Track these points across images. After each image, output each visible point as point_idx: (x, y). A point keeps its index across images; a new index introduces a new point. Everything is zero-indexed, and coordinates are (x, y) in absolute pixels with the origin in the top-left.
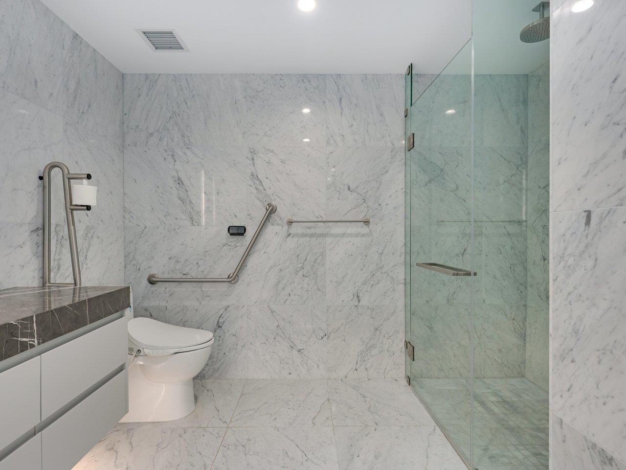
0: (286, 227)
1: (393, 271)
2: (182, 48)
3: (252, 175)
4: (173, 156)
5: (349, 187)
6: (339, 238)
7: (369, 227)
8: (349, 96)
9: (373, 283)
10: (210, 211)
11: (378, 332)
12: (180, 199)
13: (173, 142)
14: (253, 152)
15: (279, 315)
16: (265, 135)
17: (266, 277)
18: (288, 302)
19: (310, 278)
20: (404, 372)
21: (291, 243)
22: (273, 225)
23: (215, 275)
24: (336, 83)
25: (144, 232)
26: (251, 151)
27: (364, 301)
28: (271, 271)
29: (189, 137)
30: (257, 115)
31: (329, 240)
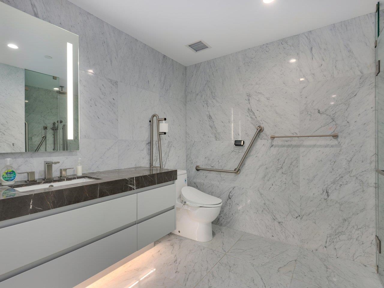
0: (270, 141)
1: (362, 175)
2: (208, 47)
3: (249, 109)
4: (207, 104)
5: (319, 111)
6: (310, 148)
7: (337, 140)
8: (319, 44)
9: (341, 183)
10: (225, 132)
11: (347, 223)
12: (210, 126)
13: (207, 96)
14: (249, 96)
15: (265, 197)
16: (257, 84)
17: (257, 172)
18: (271, 189)
19: (287, 175)
20: (375, 261)
21: (274, 151)
22: (261, 139)
23: (227, 168)
24: (307, 38)
25: (194, 144)
26: (248, 95)
27: (334, 196)
28: (260, 169)
29: (214, 92)
30: (251, 73)
31: (302, 149)
